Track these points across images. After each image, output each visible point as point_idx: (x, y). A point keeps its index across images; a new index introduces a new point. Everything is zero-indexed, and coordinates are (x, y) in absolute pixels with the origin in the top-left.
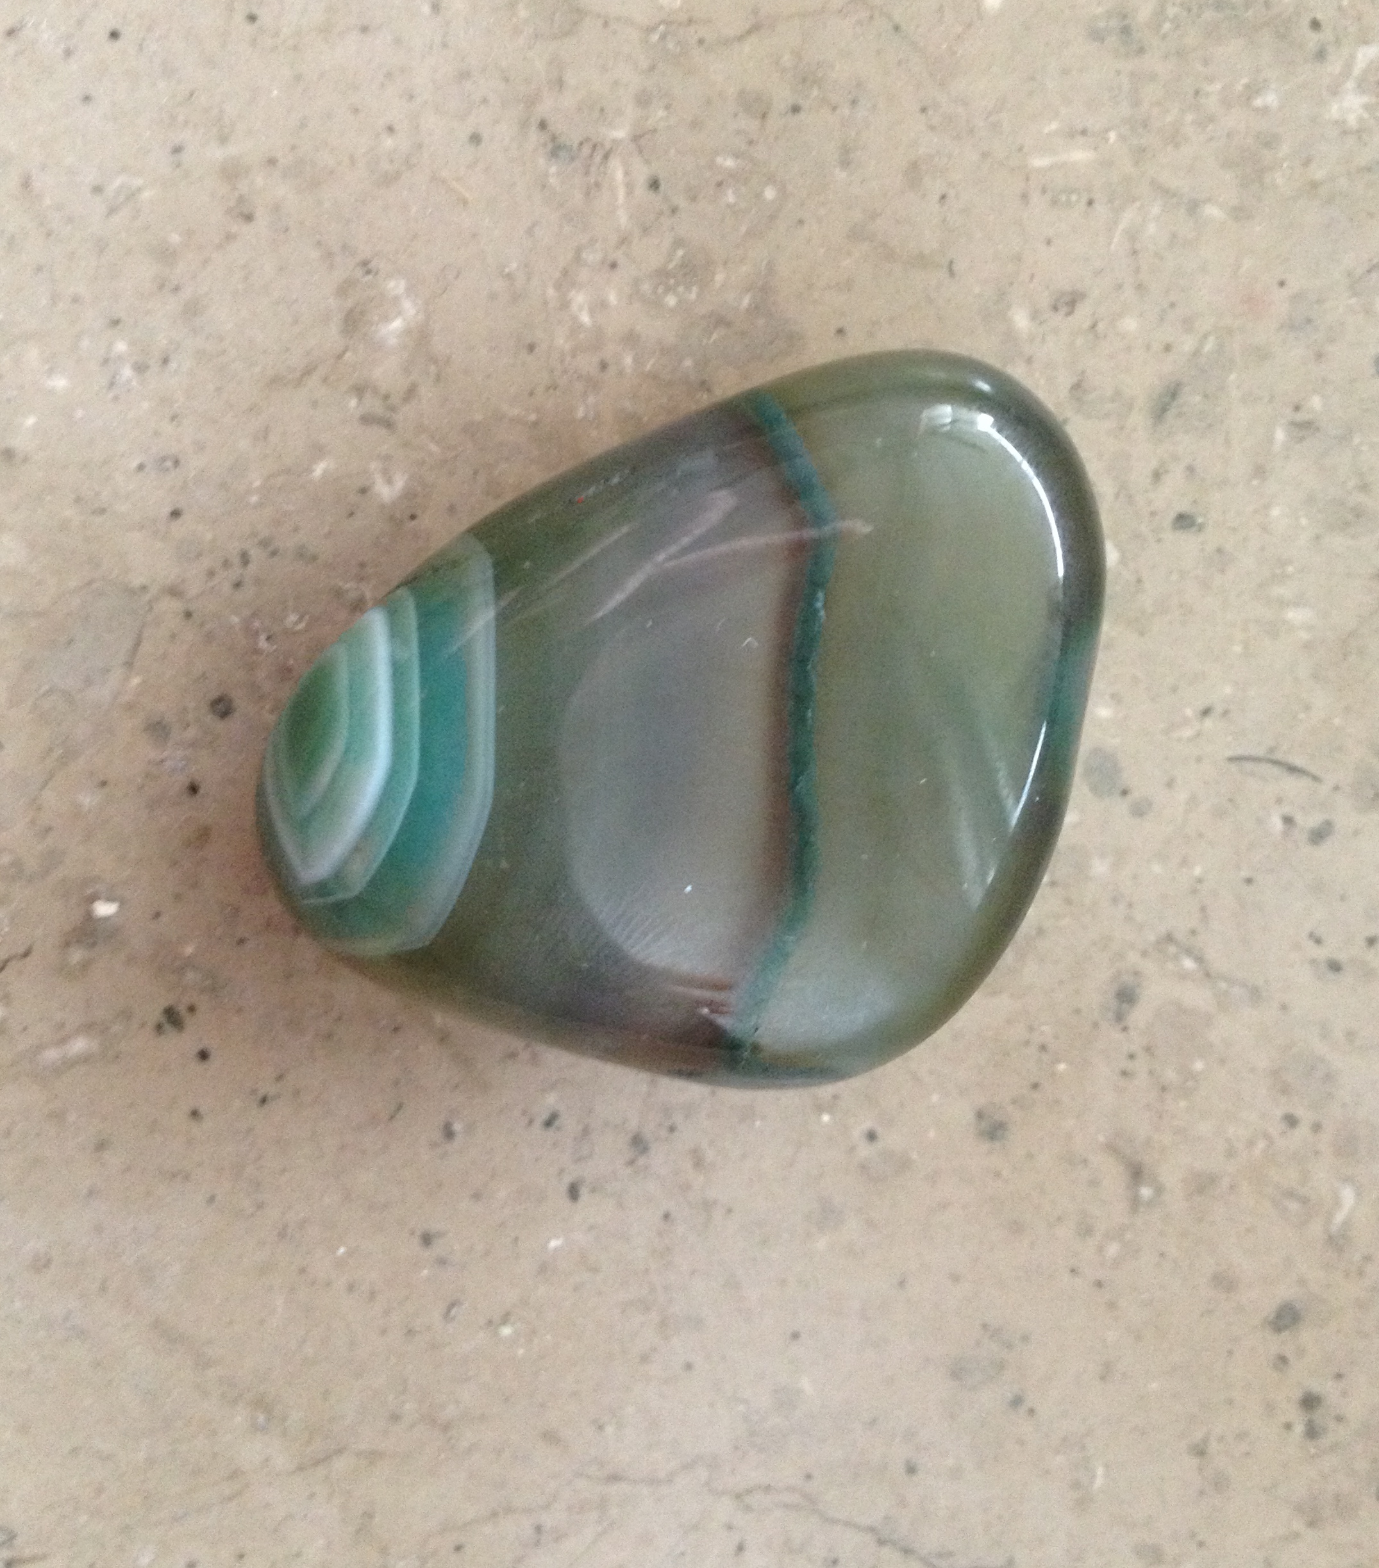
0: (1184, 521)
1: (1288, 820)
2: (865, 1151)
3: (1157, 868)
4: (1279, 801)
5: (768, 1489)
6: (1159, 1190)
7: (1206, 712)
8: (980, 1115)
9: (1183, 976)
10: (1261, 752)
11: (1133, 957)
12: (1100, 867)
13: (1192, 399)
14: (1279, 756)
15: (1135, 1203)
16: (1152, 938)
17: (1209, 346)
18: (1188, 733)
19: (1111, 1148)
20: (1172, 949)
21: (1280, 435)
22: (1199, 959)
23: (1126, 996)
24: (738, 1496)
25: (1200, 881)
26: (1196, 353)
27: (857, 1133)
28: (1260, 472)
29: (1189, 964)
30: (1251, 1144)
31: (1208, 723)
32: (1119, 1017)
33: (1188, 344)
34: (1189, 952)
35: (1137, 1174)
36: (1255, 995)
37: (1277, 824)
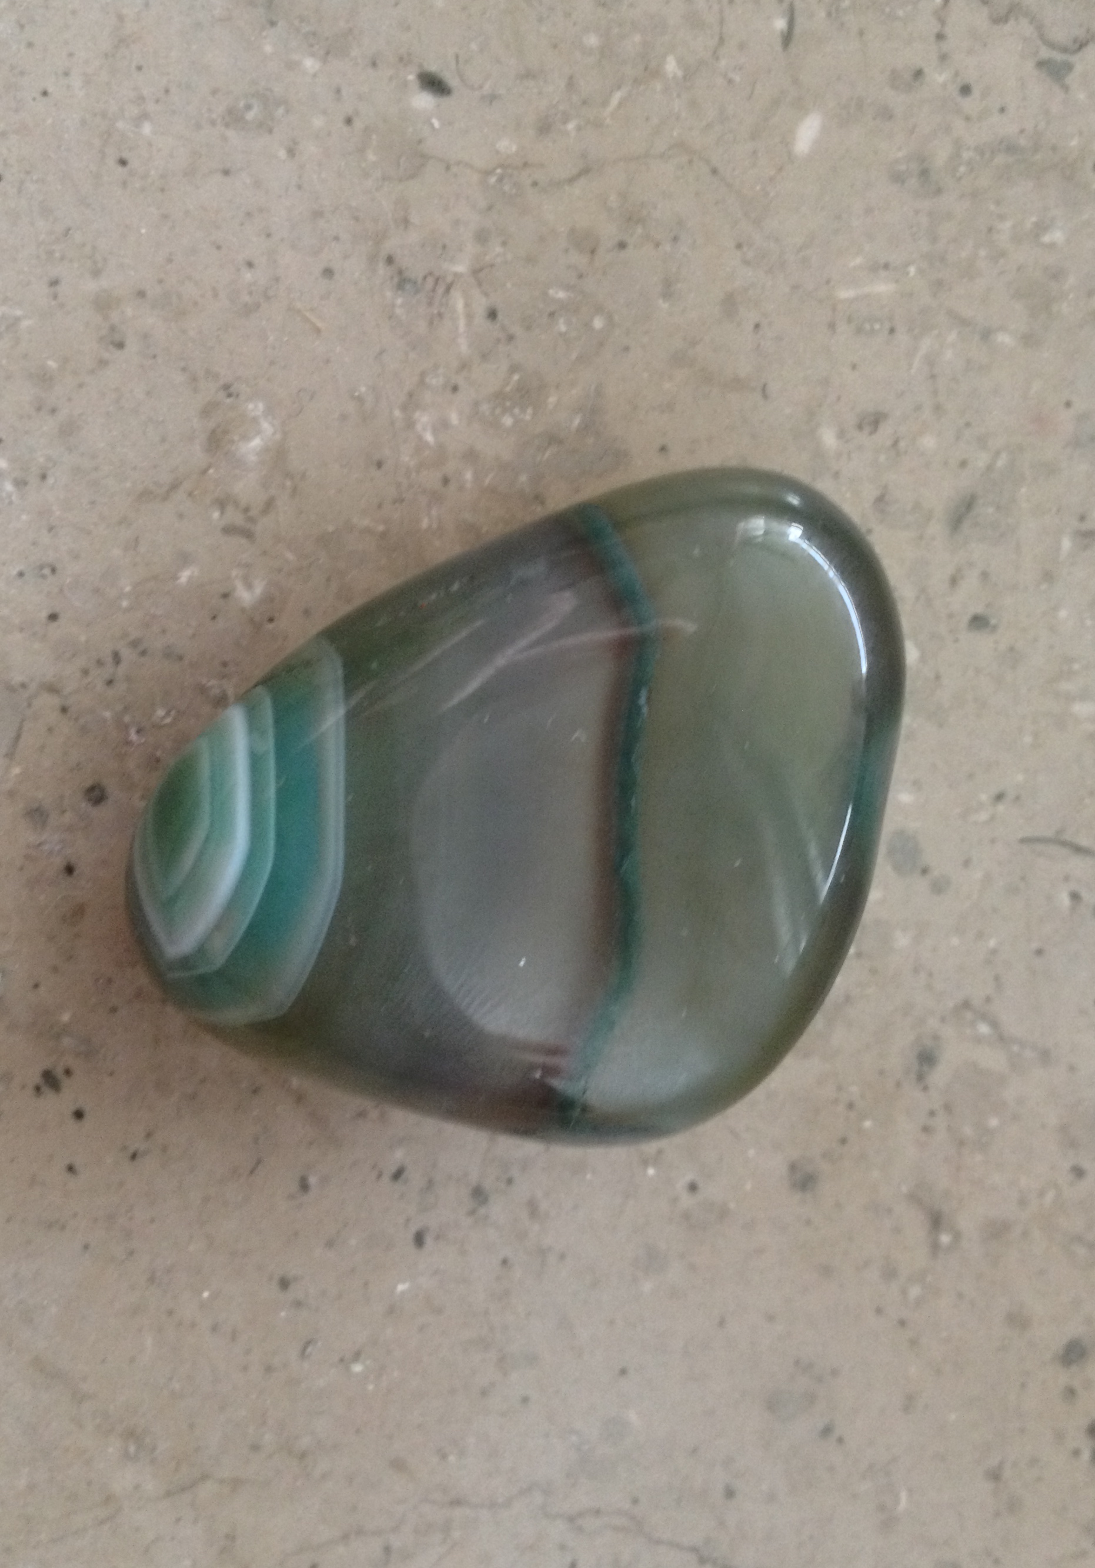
0: (979, 622)
1: (1075, 897)
2: (687, 1201)
3: (955, 941)
4: (1067, 879)
5: (598, 1512)
6: (957, 1236)
7: (999, 797)
8: (793, 1167)
9: (978, 1040)
10: (1050, 833)
11: (933, 1023)
12: (902, 940)
13: (986, 511)
14: (1067, 837)
15: (935, 1248)
16: (951, 1004)
17: (1000, 463)
18: (983, 816)
19: (913, 1198)
20: (969, 1015)
21: (1066, 544)
22: (994, 1024)
23: (927, 1058)
24: (571, 1519)
25: (994, 952)
26: (990, 468)
27: (681, 1184)
28: (1048, 577)
29: (984, 1029)
30: (1042, 1194)
31: (1001, 808)
32: (920, 1077)
33: (981, 460)
34: (984, 1017)
35: (936, 1221)
36: (1045, 1057)
37: (1065, 900)
